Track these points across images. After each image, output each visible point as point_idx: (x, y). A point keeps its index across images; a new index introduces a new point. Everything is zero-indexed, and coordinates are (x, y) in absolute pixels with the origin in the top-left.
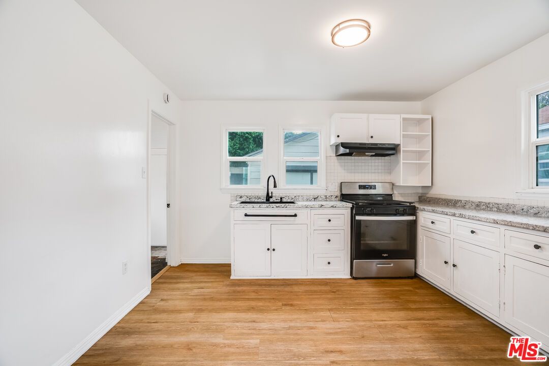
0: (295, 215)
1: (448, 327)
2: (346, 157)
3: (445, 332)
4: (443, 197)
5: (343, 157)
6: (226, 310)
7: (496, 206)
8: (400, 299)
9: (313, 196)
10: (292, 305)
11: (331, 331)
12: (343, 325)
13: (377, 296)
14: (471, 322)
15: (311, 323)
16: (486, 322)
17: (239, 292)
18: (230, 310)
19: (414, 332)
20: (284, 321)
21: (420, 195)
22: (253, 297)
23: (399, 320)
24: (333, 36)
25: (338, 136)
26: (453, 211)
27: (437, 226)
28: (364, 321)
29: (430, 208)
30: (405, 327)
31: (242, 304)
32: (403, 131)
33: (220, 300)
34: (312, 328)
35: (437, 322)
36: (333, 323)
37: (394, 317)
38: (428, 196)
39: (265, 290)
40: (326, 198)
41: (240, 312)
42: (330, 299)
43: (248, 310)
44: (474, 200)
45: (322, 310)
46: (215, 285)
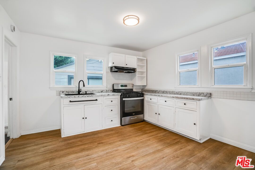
0: (96, 100)
1: (161, 136)
2: (115, 73)
3: (161, 138)
4: (151, 89)
5: (114, 73)
6: (69, 154)
7: (169, 92)
8: (143, 130)
9: (101, 90)
10: (102, 143)
11: (125, 149)
12: (128, 145)
13: (134, 131)
14: (166, 133)
15: (115, 148)
16: (170, 132)
17: (71, 143)
18: (72, 154)
19: (153, 141)
20: (103, 151)
21: (142, 89)
22: (80, 144)
23: (146, 138)
24: (124, 21)
25: (113, 63)
26: (158, 94)
27: (152, 100)
28: (135, 142)
29: (150, 94)
30: (149, 140)
31: (76, 149)
32: (138, 63)
33: (62, 150)
34: (117, 150)
35: (157, 135)
36: (124, 146)
37: (144, 137)
38: (145, 89)
39: (85, 139)
40: (107, 91)
41: (78, 153)
42: (117, 136)
43: (82, 151)
44: (162, 90)
45: (117, 142)
46: (54, 143)
